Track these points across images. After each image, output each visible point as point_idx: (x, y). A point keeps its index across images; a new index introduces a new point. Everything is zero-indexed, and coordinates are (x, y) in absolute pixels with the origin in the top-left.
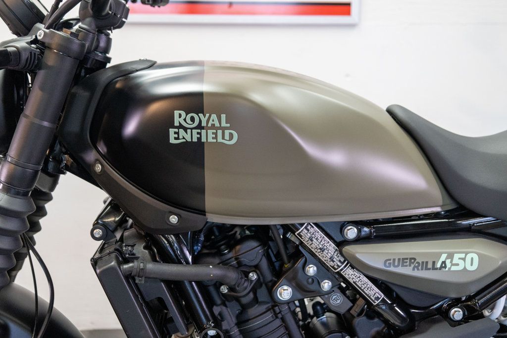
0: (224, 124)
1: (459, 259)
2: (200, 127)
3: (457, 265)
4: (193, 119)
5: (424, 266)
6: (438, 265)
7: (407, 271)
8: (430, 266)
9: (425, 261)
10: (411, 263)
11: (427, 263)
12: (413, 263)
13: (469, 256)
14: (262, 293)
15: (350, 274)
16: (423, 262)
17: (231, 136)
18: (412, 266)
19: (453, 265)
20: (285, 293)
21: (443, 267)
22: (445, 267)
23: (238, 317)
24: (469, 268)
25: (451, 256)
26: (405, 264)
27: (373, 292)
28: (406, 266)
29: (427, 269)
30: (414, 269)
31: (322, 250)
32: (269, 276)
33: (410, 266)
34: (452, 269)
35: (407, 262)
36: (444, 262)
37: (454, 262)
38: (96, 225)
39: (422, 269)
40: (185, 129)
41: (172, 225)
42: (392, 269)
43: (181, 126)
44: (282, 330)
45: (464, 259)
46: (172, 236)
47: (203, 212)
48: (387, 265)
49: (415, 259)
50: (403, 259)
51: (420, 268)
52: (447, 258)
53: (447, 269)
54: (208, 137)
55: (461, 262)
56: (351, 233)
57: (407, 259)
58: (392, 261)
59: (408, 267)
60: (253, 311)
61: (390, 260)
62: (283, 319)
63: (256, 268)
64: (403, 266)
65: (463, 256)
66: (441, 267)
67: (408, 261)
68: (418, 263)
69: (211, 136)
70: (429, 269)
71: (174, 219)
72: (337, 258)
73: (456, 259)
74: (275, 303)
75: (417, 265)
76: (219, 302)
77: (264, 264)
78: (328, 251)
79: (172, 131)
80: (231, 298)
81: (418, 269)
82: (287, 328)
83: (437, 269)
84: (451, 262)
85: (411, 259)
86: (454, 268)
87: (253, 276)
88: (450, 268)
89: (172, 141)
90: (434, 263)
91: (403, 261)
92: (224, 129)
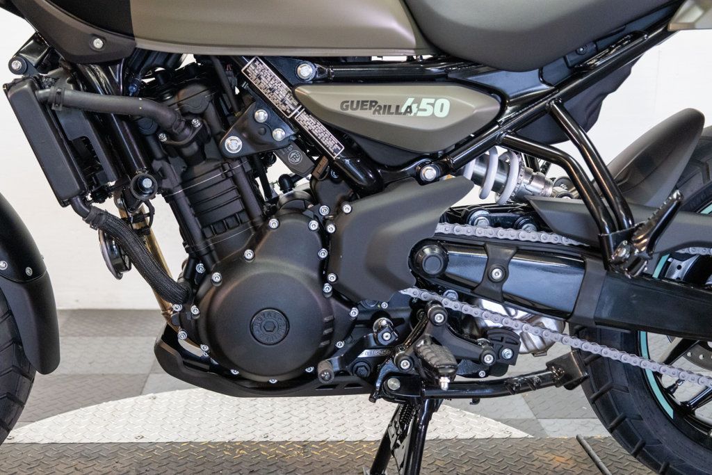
1: (428, 104)
3: (425, 110)
5: (387, 109)
6: (403, 110)
7: (367, 114)
8: (393, 110)
9: (388, 104)
10: (371, 106)
11: (390, 106)
12: (374, 106)
13: (439, 102)
14: (210, 148)
15: (306, 121)
16: (385, 106)
18: (373, 109)
19: (419, 110)
20: (233, 144)
21: (408, 112)
22: (411, 112)
23: (183, 176)
24: (438, 114)
26: (365, 107)
27: (331, 143)
28: (366, 109)
29: (389, 113)
30: (374, 113)
31: (272, 90)
32: (217, 127)
33: (370, 109)
34: (418, 115)
35: (367, 105)
36: (410, 107)
37: (420, 107)
39: (384, 113)
41: (96, 50)
42: (349, 112)
44: (234, 194)
45: (433, 105)
46: (97, 68)
47: (131, 35)
48: (344, 107)
49: (376, 102)
50: (363, 102)
51: (381, 112)
52: (413, 103)
53: (412, 114)
55: (430, 108)
56: (306, 71)
57: (367, 102)
58: (349, 104)
59: (368, 111)
60: (199, 169)
61: (348, 102)
62: (234, 179)
63: (202, 116)
64: (362, 109)
65: (432, 101)
66: (406, 112)
67: (369, 104)
68: (380, 106)
70: (392, 113)
71: (98, 43)
72: (290, 102)
73: (424, 104)
74: (225, 157)
75: (378, 108)
76: (159, 155)
77: (212, 112)
78: (279, 92)
80: (171, 151)
81: (379, 113)
82: (239, 191)
83: (401, 113)
84: (418, 107)
85: (372, 102)
86: (420, 114)
87: (196, 123)
88: (415, 114)
90: (398, 107)
91: (362, 104)
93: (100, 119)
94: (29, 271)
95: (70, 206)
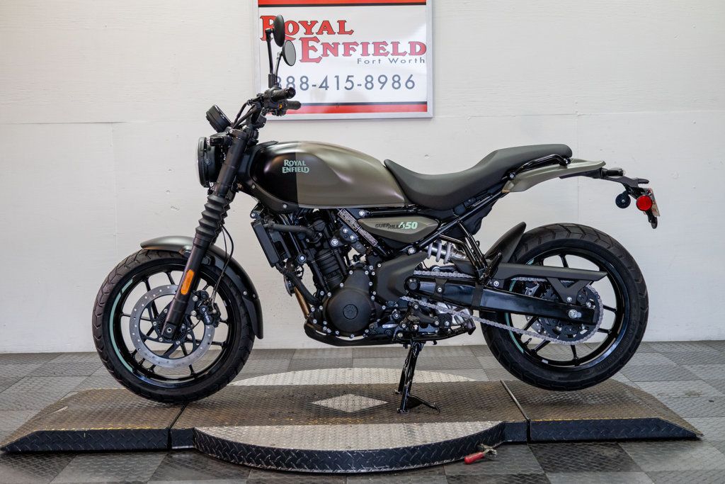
0: (304, 165)
2: (294, 166)
3: (408, 227)
4: (291, 163)
5: (393, 227)
7: (385, 229)
9: (393, 225)
13: (413, 223)
14: (326, 245)
15: (362, 232)
17: (307, 169)
20: (335, 242)
23: (315, 255)
24: (413, 228)
25: (405, 223)
27: (372, 240)
28: (385, 227)
31: (349, 221)
32: (328, 236)
33: (387, 227)
38: (252, 212)
40: (289, 167)
41: (285, 209)
42: (379, 228)
43: (287, 166)
44: (335, 262)
46: (284, 215)
47: (297, 203)
48: (377, 226)
49: (389, 224)
51: (391, 228)
52: (403, 224)
54: (297, 170)
55: (410, 226)
56: (362, 213)
60: (321, 252)
61: (378, 224)
62: (335, 256)
63: (322, 232)
64: (383, 227)
65: (410, 223)
66: (401, 227)
69: (299, 169)
70: (395, 228)
71: (285, 206)
72: (356, 225)
73: (407, 225)
74: (332, 248)
75: (390, 226)
76: (306, 247)
77: (326, 231)
78: (353, 221)
79: (283, 168)
80: (310, 246)
82: (337, 261)
83: (398, 228)
84: (405, 225)
85: (387, 224)
86: (406, 228)
87: (320, 234)
88: (404, 228)
89: (284, 172)
90: (397, 226)
91: (384, 225)
92: (304, 167)
93: (285, 234)
94: (254, 296)
95: (275, 267)
